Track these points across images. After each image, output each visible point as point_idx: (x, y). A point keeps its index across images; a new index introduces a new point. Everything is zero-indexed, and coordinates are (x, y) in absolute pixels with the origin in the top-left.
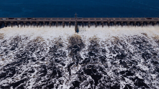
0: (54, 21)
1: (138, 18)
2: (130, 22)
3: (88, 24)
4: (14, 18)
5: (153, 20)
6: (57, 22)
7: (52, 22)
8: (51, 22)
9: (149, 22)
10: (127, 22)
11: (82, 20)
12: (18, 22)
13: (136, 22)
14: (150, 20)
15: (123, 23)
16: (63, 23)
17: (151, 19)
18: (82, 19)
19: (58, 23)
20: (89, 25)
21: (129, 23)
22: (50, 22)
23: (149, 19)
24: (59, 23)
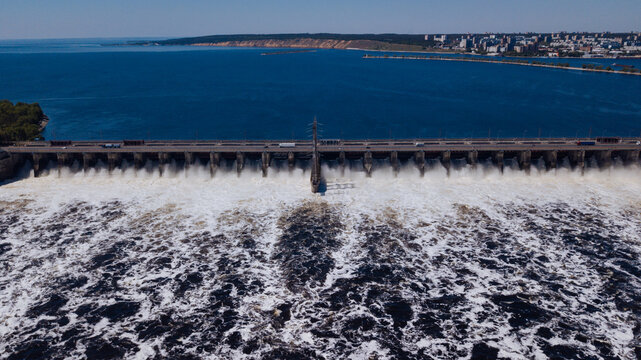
0: (228, 149)
1: (564, 140)
2: (530, 155)
3: (364, 164)
4: (70, 143)
5: (622, 144)
6: (240, 156)
7: (222, 153)
8: (217, 156)
9: (609, 154)
10: (520, 151)
11: (341, 147)
12: (86, 157)
13: (554, 154)
14: (610, 147)
15: (505, 158)
16: (266, 159)
17: (616, 141)
18: (337, 143)
19: (244, 159)
20: (366, 165)
21: (528, 158)
22: (211, 157)
23: (606, 141)
24: (247, 160)
